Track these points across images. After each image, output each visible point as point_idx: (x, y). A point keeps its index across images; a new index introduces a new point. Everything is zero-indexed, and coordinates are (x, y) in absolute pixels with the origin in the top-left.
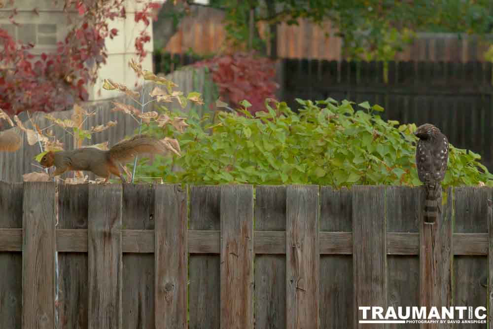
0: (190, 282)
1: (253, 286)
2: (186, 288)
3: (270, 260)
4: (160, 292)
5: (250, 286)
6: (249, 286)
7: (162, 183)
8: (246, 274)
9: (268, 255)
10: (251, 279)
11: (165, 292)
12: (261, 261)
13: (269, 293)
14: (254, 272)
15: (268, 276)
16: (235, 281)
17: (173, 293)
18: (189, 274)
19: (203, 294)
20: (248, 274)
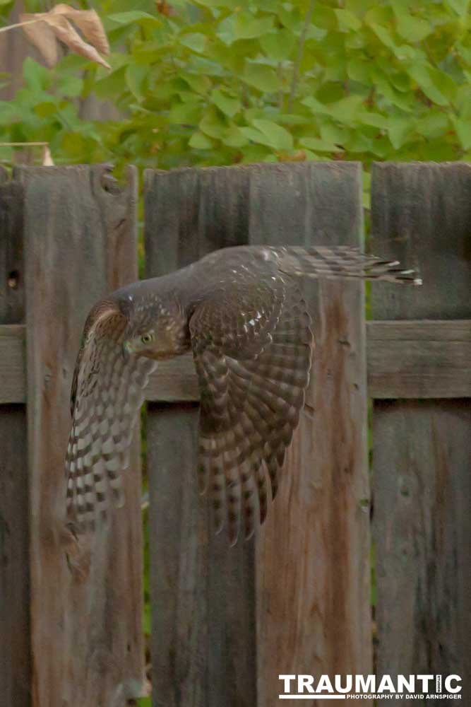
0: (151, 499)
1: (366, 509)
2: (138, 521)
3: (425, 421)
4: (48, 539)
5: (359, 510)
6: (352, 511)
7: (49, 162)
8: (341, 471)
9: (422, 403)
10: (360, 489)
11: (65, 540)
12: (392, 424)
13: (423, 533)
14: (371, 460)
15: (418, 474)
16: (304, 493)
17: (93, 543)
18: (145, 471)
19: (193, 543)
20: (350, 470)
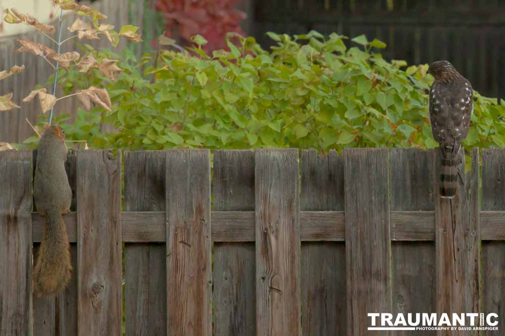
0: (126, 281)
1: (211, 285)
2: (121, 289)
3: (233, 252)
4: (85, 295)
5: (208, 286)
6: (205, 286)
7: (87, 148)
8: (201, 270)
9: (233, 243)
10: (208, 276)
11: (92, 296)
12: (221, 252)
13: (233, 294)
14: (213, 267)
15: (231, 271)
16: (186, 279)
17: (103, 296)
18: (124, 271)
19: (142, 298)
20: (204, 269)
